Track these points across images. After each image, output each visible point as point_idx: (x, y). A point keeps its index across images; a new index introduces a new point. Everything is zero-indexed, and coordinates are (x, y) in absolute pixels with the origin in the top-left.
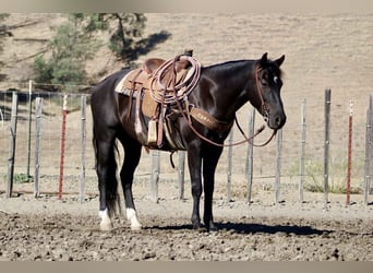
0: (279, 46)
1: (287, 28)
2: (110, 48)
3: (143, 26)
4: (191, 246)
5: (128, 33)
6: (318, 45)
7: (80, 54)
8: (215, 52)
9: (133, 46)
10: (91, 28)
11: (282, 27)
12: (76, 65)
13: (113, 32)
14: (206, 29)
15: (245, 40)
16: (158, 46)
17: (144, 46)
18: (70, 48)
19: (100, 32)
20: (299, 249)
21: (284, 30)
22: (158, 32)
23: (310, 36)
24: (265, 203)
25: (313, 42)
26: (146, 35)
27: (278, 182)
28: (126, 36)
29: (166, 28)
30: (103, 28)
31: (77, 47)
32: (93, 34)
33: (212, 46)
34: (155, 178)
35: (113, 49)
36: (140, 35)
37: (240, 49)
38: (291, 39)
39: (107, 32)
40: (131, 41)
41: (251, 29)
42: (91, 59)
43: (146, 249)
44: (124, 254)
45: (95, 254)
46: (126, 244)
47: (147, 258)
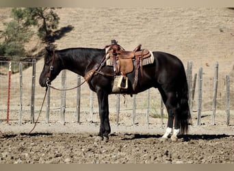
0: (137, 34)
1: (141, 24)
2: (38, 35)
3: (58, 23)
4: (83, 150)
5: (49, 27)
7: (21, 39)
8: (99, 37)
9: (52, 34)
10: (27, 24)
11: (138, 23)
12: (18, 45)
13: (40, 26)
14: (94, 24)
15: (117, 30)
16: (66, 34)
17: (58, 34)
18: (16, 35)
19: (32, 26)
20: (145, 151)
21: (139, 25)
22: (66, 26)
23: (154, 28)
24: (127, 124)
25: (156, 31)
26: (59, 28)
27: (134, 112)
28: (48, 29)
29: (71, 24)
30: (35, 24)
31: (20, 35)
32: (29, 27)
33: (97, 33)
34: (63, 110)
35: (40, 36)
36: (56, 28)
37: (114, 36)
38: (143, 30)
39: (37, 27)
40: (51, 31)
41: (120, 24)
42: (28, 42)
43: (57, 152)
44: (43, 155)
45: (27, 155)
46: (45, 149)
47: (57, 156)
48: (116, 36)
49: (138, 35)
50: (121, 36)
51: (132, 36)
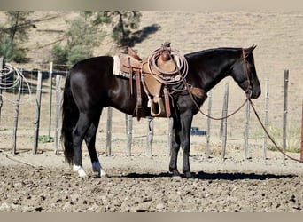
0: (246, 36)
1: (252, 23)
2: (112, 37)
3: (139, 21)
4: (179, 192)
5: (127, 26)
6: (276, 36)
7: (89, 42)
8: (195, 41)
9: (130, 36)
10: (98, 22)
11: (248, 22)
12: (86, 51)
13: (115, 25)
14: (188, 23)
15: (219, 32)
16: (150, 36)
17: (139, 36)
18: (82, 37)
19: (105, 25)
20: (263, 195)
21: (249, 24)
22: (150, 25)
23: (270, 29)
24: (236, 159)
25: (272, 33)
26: (140, 28)
27: (246, 142)
28: (125, 28)
29: (157, 22)
30: (108, 21)
31: (87, 36)
32: (100, 26)
33: (192, 36)
34: (150, 139)
35: (115, 37)
36: (136, 27)
37: (215, 39)
38: (254, 32)
39: (110, 25)
40: (129, 32)
41: (223, 23)
42: (98, 46)
43: (143, 195)
44: (127, 198)
45: (104, 198)
46: (128, 190)
47: (145, 201)
48: (218, 39)
49: (246, 39)
50: (226, 40)
51: (240, 40)
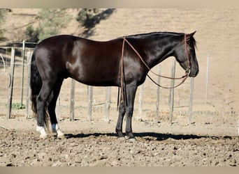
0: (192, 20)
2: (77, 20)
4: (131, 151)
5: (90, 10)
6: (218, 19)
8: (149, 24)
15: (169, 15)
18: (51, 20)
19: (71, 10)
20: (205, 154)
23: (213, 13)
24: (182, 124)
25: (215, 17)
27: (191, 109)
28: (88, 12)
31: (56, 19)
32: (66, 11)
33: (146, 19)
34: (107, 106)
36: (97, 12)
37: (166, 22)
38: (200, 16)
39: (76, 10)
40: (91, 15)
42: (65, 27)
43: (101, 154)
44: (86, 156)
45: (67, 156)
46: (88, 150)
47: (102, 159)
48: (169, 22)
49: (194, 22)
50: (175, 23)
51: (187, 22)
